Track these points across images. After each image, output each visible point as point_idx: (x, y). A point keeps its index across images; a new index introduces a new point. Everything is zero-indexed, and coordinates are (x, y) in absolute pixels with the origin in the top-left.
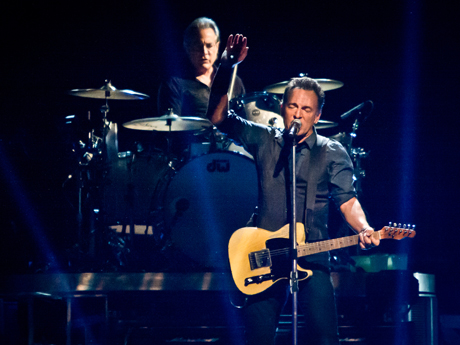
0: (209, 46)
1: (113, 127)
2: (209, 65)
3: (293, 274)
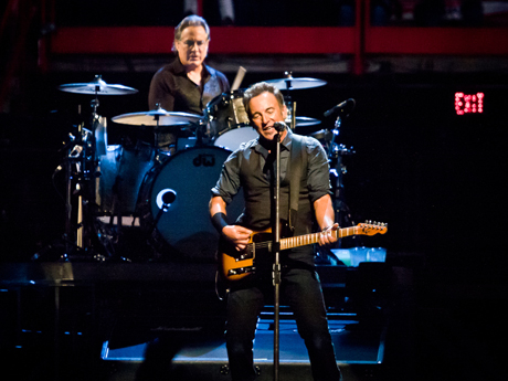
0: (199, 43)
1: (103, 121)
2: (198, 62)
3: (277, 266)
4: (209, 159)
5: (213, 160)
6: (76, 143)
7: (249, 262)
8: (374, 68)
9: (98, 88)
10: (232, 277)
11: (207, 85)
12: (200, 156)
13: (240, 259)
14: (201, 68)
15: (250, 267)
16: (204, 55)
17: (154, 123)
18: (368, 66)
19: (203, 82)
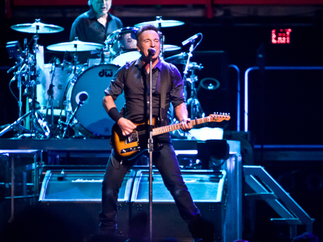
1: (41, 48)
2: (105, 12)
3: (150, 141)
4: (109, 72)
5: (112, 73)
6: (25, 62)
7: (135, 144)
8: (220, 13)
9: (38, 27)
10: (123, 154)
11: (110, 26)
12: (103, 70)
13: (128, 142)
14: (107, 15)
15: (136, 147)
16: (109, 7)
17: (74, 50)
18: (215, 12)
19: (107, 24)
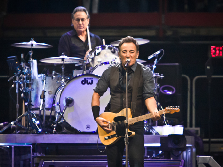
3: (127, 136)
4: (89, 81)
5: (92, 81)
6: (22, 73)
9: (32, 45)
12: (85, 79)
17: (62, 63)
18: (166, 32)
